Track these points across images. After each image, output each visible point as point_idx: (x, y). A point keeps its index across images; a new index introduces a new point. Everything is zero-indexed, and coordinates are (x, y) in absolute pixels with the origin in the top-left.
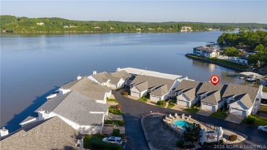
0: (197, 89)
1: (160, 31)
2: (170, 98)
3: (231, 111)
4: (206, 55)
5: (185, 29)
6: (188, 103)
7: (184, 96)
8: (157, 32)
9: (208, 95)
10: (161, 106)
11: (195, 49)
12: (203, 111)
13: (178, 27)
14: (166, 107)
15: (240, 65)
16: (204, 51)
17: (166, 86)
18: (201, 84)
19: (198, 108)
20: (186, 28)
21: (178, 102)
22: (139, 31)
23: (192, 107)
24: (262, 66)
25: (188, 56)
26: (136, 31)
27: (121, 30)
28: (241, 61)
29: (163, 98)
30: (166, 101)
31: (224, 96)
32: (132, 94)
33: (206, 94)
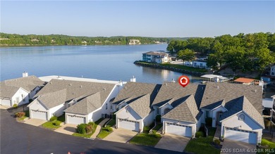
0: (153, 97)
1: (108, 44)
2: (106, 116)
3: (227, 134)
4: (157, 60)
5: (133, 43)
6: (138, 124)
7: (130, 110)
8: (104, 45)
9: (175, 104)
10: (84, 136)
11: (144, 55)
12: (168, 138)
13: (127, 40)
14: (93, 137)
15: (198, 68)
16: (155, 57)
17: (98, 95)
18: (158, 87)
19: (158, 133)
20: (134, 41)
21: (119, 124)
22: (84, 44)
23: (146, 131)
24: (223, 68)
25: (137, 63)
26: (81, 44)
27: (63, 43)
28: (198, 63)
29: (90, 118)
30: (97, 122)
31: (203, 104)
32: (32, 114)
33: (170, 102)
